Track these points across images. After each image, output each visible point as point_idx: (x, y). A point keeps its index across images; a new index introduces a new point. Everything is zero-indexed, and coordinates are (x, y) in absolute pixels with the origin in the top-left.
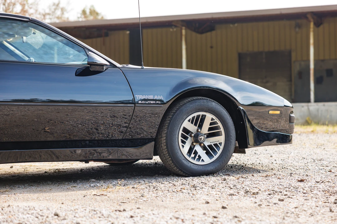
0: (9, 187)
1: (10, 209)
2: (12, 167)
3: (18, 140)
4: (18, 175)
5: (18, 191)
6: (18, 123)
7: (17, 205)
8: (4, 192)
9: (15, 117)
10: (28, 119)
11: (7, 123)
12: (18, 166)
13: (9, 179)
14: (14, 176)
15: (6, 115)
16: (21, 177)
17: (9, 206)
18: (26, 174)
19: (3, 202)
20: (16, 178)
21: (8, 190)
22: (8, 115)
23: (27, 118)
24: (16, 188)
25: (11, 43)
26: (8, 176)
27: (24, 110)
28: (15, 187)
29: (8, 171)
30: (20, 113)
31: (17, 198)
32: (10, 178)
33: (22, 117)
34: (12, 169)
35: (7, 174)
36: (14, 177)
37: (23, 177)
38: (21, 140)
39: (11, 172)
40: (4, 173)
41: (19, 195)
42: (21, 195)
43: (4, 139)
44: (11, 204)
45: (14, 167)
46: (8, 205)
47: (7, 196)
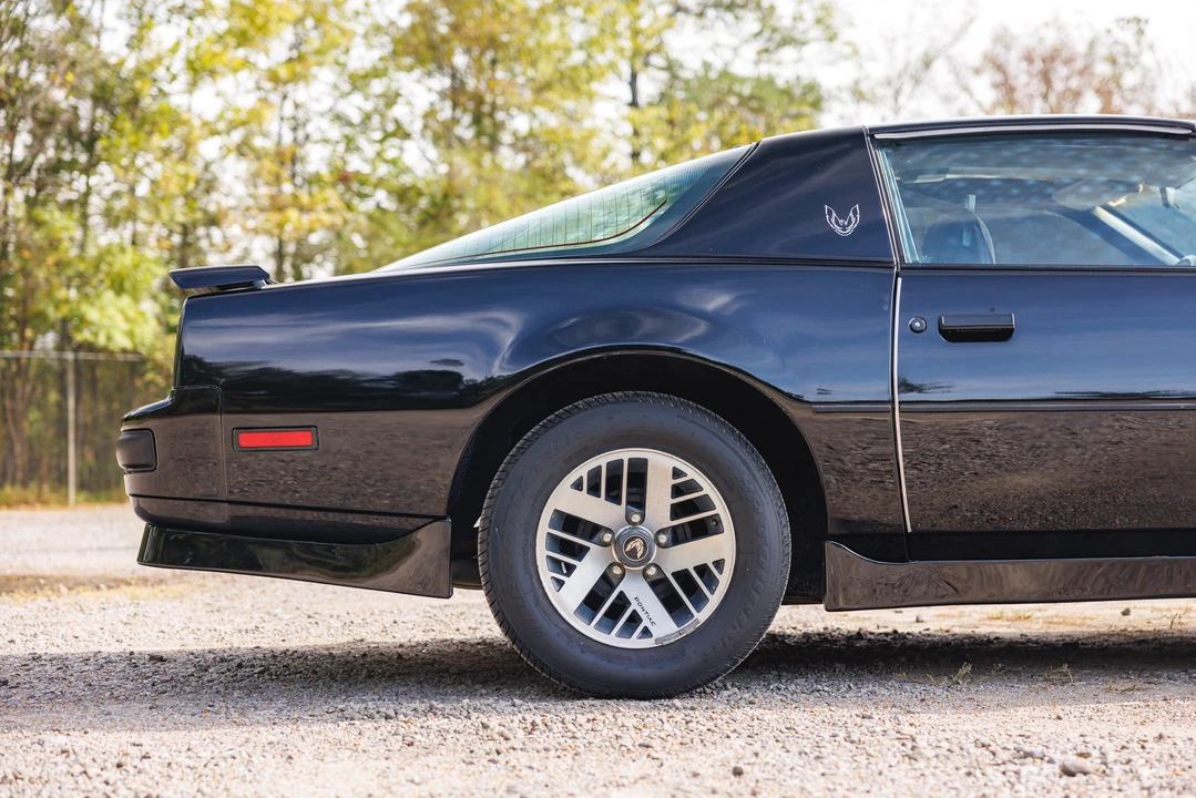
0: (1139, 676)
1: (1166, 747)
2: (1126, 613)
3: (1161, 526)
4: (1155, 639)
5: (1171, 689)
6: (1155, 470)
7: (1184, 735)
8: (1129, 690)
9: (1142, 449)
10: (1187, 455)
11: (1121, 469)
12: (1145, 608)
13: (1128, 650)
14: (1143, 641)
15: (1111, 443)
16: (1164, 644)
17: (1161, 737)
18: (1182, 638)
19: (1136, 723)
20: (1151, 647)
21: (1139, 685)
22: (1116, 443)
23: (1183, 453)
24: (1162, 680)
25: (1122, 212)
26: (1122, 639)
27: (1163, 427)
28: (1159, 677)
29: (1117, 624)
30: (1154, 436)
31: (1179, 714)
32: (1131, 646)
33: (1164, 448)
34: (1127, 617)
35: (1118, 634)
36: (1144, 646)
37: (1172, 645)
38: (1171, 523)
39: (1130, 629)
40: (1104, 630)
41: (1182, 703)
42: (1187, 703)
43: (1117, 521)
44: (1165, 733)
45: (1132, 611)
46: (1157, 735)
47: (1142, 704)
